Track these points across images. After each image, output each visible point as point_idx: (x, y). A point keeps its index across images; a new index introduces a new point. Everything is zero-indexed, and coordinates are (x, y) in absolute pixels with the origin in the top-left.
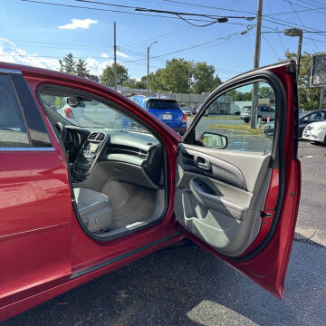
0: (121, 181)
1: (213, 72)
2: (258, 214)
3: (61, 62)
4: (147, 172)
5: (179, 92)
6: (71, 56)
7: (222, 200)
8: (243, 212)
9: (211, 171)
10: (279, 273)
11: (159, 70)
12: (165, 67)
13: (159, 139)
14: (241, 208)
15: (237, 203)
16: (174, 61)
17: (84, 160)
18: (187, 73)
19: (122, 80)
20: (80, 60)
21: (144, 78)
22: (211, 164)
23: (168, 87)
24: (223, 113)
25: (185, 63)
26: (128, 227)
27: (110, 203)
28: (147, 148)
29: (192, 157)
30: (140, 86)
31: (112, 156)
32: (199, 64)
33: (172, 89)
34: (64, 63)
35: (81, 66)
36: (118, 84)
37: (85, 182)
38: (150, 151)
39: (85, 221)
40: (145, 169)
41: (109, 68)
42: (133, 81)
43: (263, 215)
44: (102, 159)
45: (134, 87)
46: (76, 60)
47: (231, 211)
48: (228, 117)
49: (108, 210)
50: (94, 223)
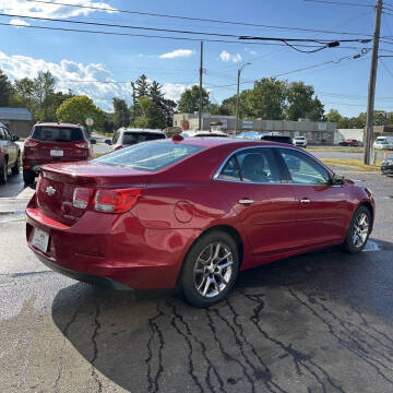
1: (312, 93)
3: (133, 84)
5: (269, 118)
6: (144, 77)
11: (244, 92)
12: (252, 89)
16: (263, 81)
18: (280, 94)
19: (202, 105)
20: (154, 82)
23: (256, 112)
24: (324, 143)
25: (278, 83)
30: (223, 111)
32: (294, 84)
34: (136, 86)
35: (155, 90)
41: (188, 92)
42: (215, 106)
45: (217, 114)
46: (149, 81)
48: (330, 148)
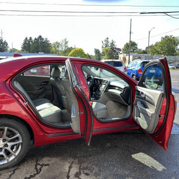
0: (114, 101)
2: (158, 116)
3: (102, 42)
4: (122, 98)
5: (169, 55)
6: (108, 38)
7: (147, 110)
8: (152, 114)
9: (145, 98)
10: (166, 142)
11: (157, 43)
12: (160, 41)
13: (129, 84)
14: (152, 113)
15: (151, 111)
16: (166, 37)
17: (99, 91)
18: (175, 43)
19: (134, 49)
20: (112, 41)
21: (147, 48)
22: (145, 95)
23: (162, 52)
25: (174, 38)
26: (113, 119)
27: (106, 109)
28: (123, 87)
29: (139, 92)
30: (144, 52)
31: (110, 90)
33: (164, 53)
34: (104, 43)
35: (112, 44)
36: (131, 52)
37: (99, 100)
38: (124, 88)
39: (95, 114)
40: (122, 96)
41: (127, 44)
42: (140, 50)
43: (160, 116)
44: (106, 91)
45: (141, 53)
46: (110, 41)
47: (149, 114)
49: (105, 111)
50: (99, 115)
